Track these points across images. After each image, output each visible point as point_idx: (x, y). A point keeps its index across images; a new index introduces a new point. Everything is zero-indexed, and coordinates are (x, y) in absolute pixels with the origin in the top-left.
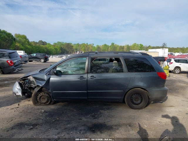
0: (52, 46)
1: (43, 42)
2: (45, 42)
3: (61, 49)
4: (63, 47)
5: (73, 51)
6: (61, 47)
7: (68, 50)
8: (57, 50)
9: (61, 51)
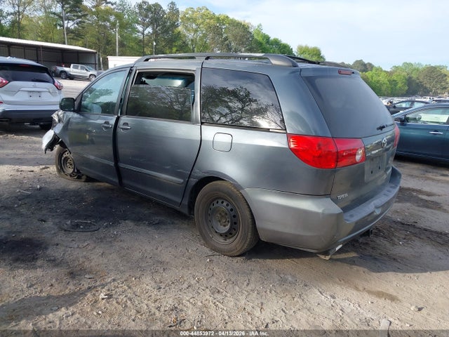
0: (383, 74)
1: (365, 65)
2: (370, 64)
3: (409, 81)
4: (414, 76)
5: (445, 88)
6: (410, 78)
7: (428, 86)
8: (396, 85)
9: (406, 88)
